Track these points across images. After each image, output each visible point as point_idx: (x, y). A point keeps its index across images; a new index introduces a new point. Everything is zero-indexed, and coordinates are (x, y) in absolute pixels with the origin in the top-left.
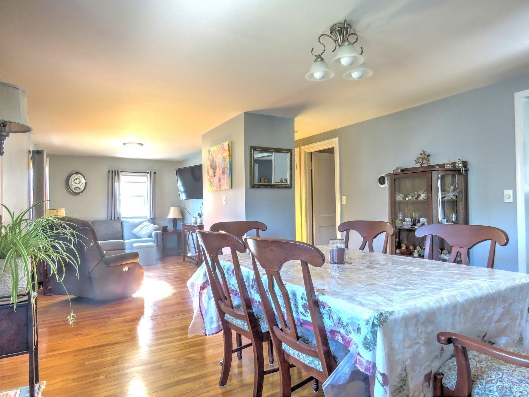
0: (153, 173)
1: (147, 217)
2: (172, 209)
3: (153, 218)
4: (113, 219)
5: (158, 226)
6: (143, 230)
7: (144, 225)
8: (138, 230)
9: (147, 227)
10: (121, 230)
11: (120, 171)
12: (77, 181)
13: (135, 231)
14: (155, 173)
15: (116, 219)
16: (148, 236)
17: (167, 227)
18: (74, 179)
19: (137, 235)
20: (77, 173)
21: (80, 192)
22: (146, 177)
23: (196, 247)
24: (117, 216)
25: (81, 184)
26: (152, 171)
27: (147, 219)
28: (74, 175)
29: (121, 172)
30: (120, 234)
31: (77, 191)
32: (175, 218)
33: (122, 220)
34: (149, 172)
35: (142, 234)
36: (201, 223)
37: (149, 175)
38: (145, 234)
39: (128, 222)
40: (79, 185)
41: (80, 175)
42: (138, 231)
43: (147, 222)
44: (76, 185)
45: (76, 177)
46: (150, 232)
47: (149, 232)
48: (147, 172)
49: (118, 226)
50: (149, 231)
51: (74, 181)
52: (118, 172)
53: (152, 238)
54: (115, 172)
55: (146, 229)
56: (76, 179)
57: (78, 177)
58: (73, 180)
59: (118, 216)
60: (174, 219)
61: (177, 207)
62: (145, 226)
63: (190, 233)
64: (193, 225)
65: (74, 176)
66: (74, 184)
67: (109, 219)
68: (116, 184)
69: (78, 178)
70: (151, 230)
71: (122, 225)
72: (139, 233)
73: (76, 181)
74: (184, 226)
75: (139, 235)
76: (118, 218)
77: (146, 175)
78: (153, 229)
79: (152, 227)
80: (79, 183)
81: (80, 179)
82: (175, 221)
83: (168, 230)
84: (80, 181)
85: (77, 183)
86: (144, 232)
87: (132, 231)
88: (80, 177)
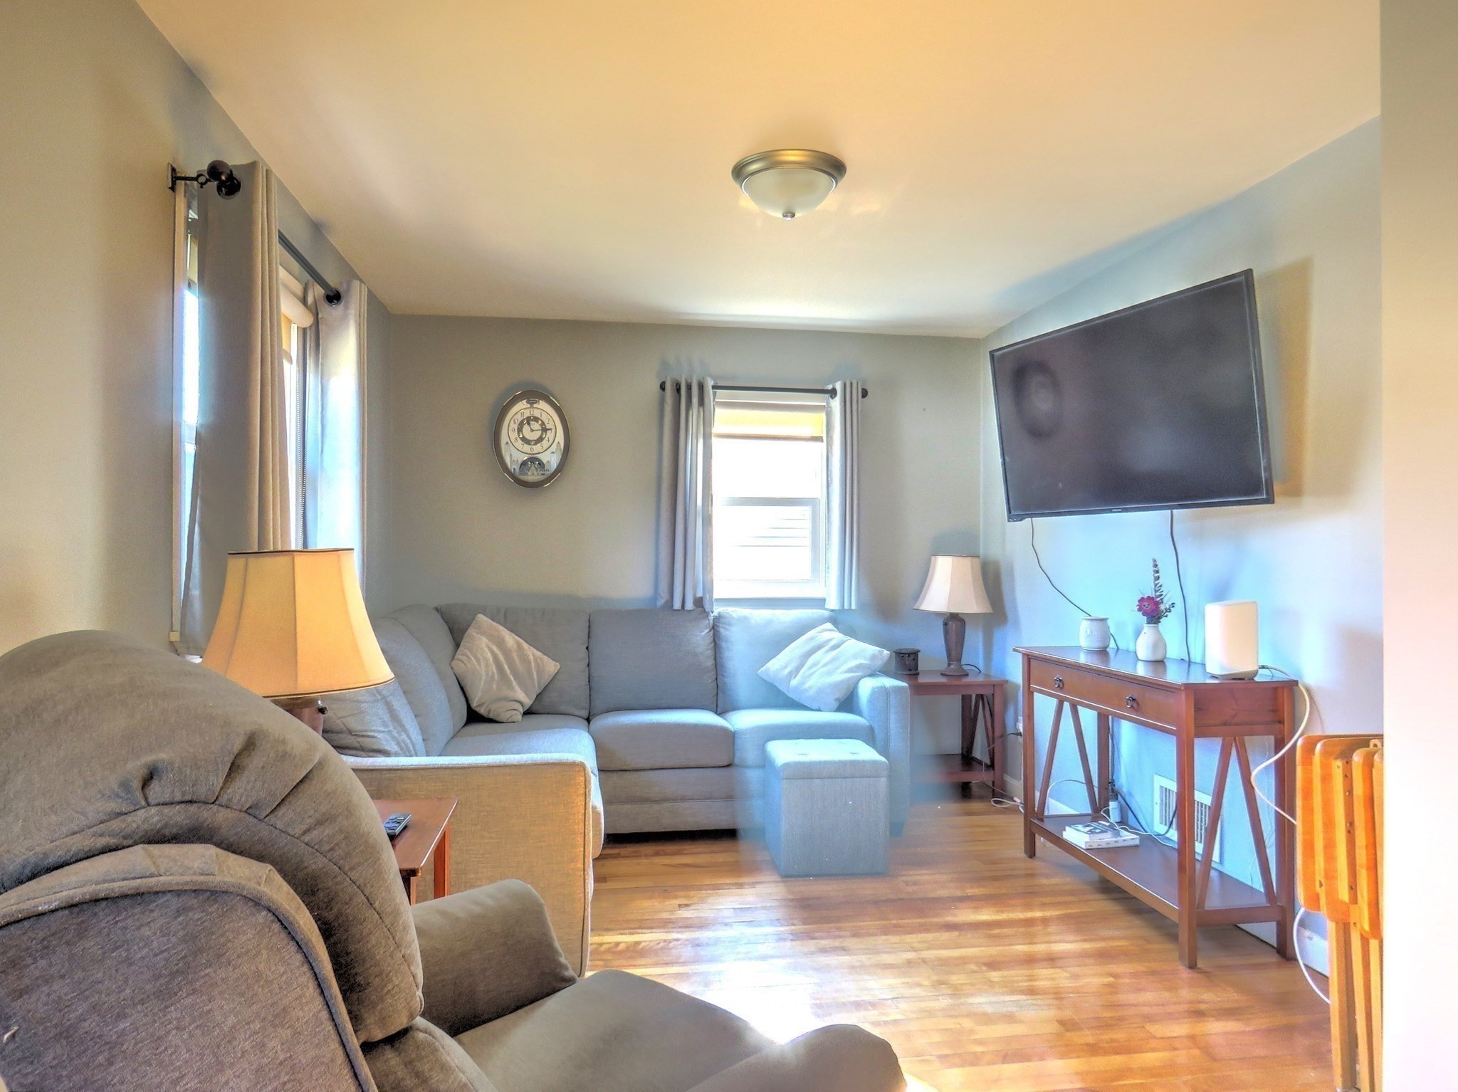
0: (857, 393)
1: (824, 600)
2: (944, 568)
3: (853, 607)
4: (677, 605)
5: (886, 652)
6: (810, 668)
7: (812, 644)
8: (786, 667)
9: (833, 653)
10: (710, 663)
11: (710, 383)
12: (532, 431)
13: (778, 665)
14: (865, 393)
15: (690, 605)
16: (837, 700)
18: (518, 424)
19: (783, 688)
20: (534, 394)
21: (540, 478)
22: (823, 416)
23: (1095, 783)
24: (695, 594)
25: (545, 443)
26: (851, 384)
27: (826, 613)
28: (522, 405)
29: (714, 387)
30: (708, 679)
31: (533, 476)
32: (957, 614)
33: (715, 614)
34: (838, 386)
35: (807, 685)
36: (1159, 657)
37: (836, 404)
38: (821, 691)
39: (744, 620)
40: (537, 448)
41: (542, 405)
42: (787, 671)
43: (829, 625)
44: (527, 448)
45: (527, 414)
46: (849, 679)
47: (842, 682)
48: (830, 387)
49: (700, 637)
50: (839, 676)
51: (520, 430)
52: (701, 387)
53: (859, 713)
54: (689, 388)
55: (825, 665)
56: (529, 420)
57: (537, 413)
58: (516, 427)
59: (700, 594)
60: (951, 614)
62: (819, 647)
63: (1067, 706)
64: (1083, 659)
65: (521, 409)
66: (519, 444)
67: (661, 602)
68: (695, 448)
69: (536, 419)
70: (850, 670)
71: (714, 635)
72: (794, 682)
73: (526, 431)
74: (1033, 663)
75: (796, 688)
76: (699, 602)
77: (824, 404)
78: (861, 664)
79: (855, 656)
80: (540, 440)
81: (543, 423)
82: (953, 625)
83: (920, 668)
84: (545, 430)
85: (531, 441)
86: (815, 675)
87: (763, 668)
88: (544, 414)
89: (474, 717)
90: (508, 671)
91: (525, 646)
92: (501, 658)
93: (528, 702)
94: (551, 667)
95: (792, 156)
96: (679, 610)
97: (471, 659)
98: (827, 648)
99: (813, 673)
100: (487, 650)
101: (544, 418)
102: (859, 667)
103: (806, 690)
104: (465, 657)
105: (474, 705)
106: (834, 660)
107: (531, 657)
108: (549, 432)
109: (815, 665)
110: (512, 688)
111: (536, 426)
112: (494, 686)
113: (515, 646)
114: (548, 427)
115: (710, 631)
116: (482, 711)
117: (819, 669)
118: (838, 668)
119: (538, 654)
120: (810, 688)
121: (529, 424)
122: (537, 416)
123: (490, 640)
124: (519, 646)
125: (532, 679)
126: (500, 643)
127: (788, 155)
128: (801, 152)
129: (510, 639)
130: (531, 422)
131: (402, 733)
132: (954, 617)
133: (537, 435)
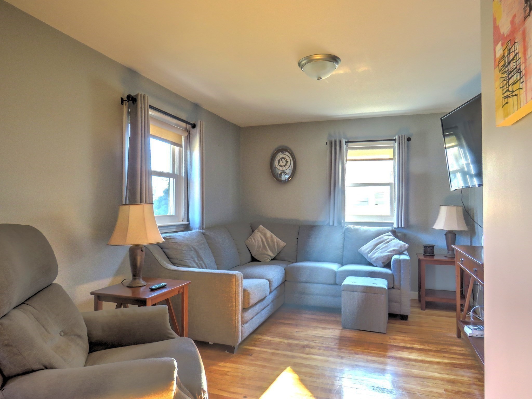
0: (404, 140)
1: (391, 224)
2: (444, 210)
3: (403, 227)
4: (331, 224)
5: (407, 245)
6: (376, 250)
8: (367, 249)
9: (387, 244)
10: (341, 246)
11: (343, 141)
12: (283, 162)
13: (365, 248)
14: (409, 140)
15: (336, 224)
16: (383, 263)
17: (432, 247)
18: (278, 160)
19: (366, 257)
20: (284, 150)
22: (392, 150)
24: (338, 220)
25: (287, 167)
26: (402, 136)
27: (391, 229)
28: (280, 153)
29: (346, 142)
31: (283, 178)
32: (452, 231)
33: (345, 228)
34: (397, 137)
35: (373, 256)
37: (396, 144)
38: (377, 259)
39: (355, 230)
40: (284, 168)
41: (287, 153)
42: (368, 250)
43: (390, 233)
44: (281, 169)
45: (281, 156)
46: (389, 255)
47: (386, 256)
49: (338, 236)
50: (386, 254)
51: (279, 162)
52: (340, 142)
53: (390, 269)
54: (335, 142)
55: (383, 249)
57: (284, 156)
61: (455, 208)
62: (382, 242)
65: (280, 155)
66: (279, 167)
69: (284, 158)
70: (390, 252)
72: (369, 255)
73: (281, 163)
76: (339, 223)
77: (393, 145)
78: (395, 249)
79: (394, 246)
80: (285, 166)
81: (287, 160)
82: (450, 235)
83: (435, 253)
84: (287, 161)
85: (283, 166)
86: (377, 253)
87: (360, 249)
88: (287, 156)
89: (254, 260)
90: (266, 245)
91: (274, 236)
92: (264, 240)
93: (273, 256)
94: (282, 244)
95: (318, 57)
96: (331, 226)
97: (252, 240)
98: (385, 242)
99: (377, 252)
100: (259, 237)
101: (287, 158)
102: (394, 250)
103: (373, 258)
104: (251, 239)
105: (253, 255)
106: (386, 247)
107: (275, 240)
108: (288, 162)
109: (378, 249)
110: (266, 250)
111: (284, 161)
112: (261, 250)
113: (270, 236)
114: (288, 160)
115: (343, 234)
116: (256, 257)
117: (379, 250)
118: (386, 250)
119: (278, 239)
120: (374, 257)
121: (282, 160)
122: (284, 157)
123: (261, 234)
124: (272, 237)
125: (275, 248)
126: (265, 235)
127: (316, 57)
128: (319, 55)
129: (269, 234)
130: (282, 159)
131: (201, 261)
132: (450, 232)
133: (284, 164)
